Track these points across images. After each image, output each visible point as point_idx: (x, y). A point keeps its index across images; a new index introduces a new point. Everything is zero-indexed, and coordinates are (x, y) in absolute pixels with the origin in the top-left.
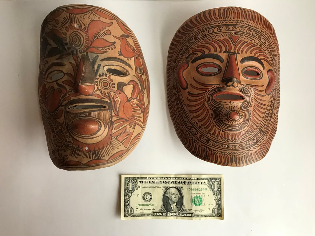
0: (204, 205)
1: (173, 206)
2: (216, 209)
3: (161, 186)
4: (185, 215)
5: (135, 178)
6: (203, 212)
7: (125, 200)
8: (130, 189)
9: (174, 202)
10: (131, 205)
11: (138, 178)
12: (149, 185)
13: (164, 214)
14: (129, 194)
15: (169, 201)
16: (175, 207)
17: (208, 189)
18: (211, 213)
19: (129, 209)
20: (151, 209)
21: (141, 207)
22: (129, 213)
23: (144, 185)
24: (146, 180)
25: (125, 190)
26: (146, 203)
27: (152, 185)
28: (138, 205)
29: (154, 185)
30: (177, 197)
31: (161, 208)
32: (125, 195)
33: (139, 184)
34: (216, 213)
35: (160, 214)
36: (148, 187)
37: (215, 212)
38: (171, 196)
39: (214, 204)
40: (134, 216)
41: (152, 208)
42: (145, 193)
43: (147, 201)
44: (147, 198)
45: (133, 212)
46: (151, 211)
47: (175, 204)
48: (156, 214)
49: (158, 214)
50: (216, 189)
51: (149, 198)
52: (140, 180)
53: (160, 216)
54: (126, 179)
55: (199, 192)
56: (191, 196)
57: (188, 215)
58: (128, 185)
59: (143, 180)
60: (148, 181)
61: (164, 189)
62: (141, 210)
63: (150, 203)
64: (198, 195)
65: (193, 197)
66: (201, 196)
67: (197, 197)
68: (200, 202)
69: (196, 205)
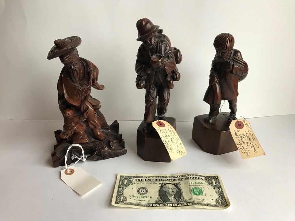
0: (205, 195)
1: (172, 198)
2: (220, 201)
3: (158, 183)
4: (185, 204)
5: (131, 176)
6: (205, 201)
7: (118, 191)
8: (125, 183)
9: (172, 195)
10: (124, 195)
11: (134, 177)
12: (145, 182)
13: (161, 205)
14: (123, 187)
15: (166, 193)
16: (173, 199)
17: (207, 184)
18: (215, 203)
19: (122, 198)
21: (135, 198)
22: (122, 200)
23: (139, 182)
24: (142, 179)
25: (119, 184)
26: (141, 196)
27: (147, 182)
28: (132, 196)
29: (150, 182)
30: (175, 191)
32: (119, 187)
33: (134, 181)
34: (221, 204)
35: (157, 205)
37: (219, 203)
38: (168, 190)
39: (217, 196)
40: (126, 204)
41: (147, 199)
43: (142, 194)
45: (126, 200)
46: (146, 203)
47: (173, 196)
48: (151, 205)
49: (154, 205)
51: (144, 192)
52: (136, 178)
54: (121, 177)
55: (197, 184)
56: (190, 188)
57: (189, 204)
58: (123, 181)
59: (139, 178)
60: (144, 179)
61: (160, 185)
62: (135, 200)
63: (145, 195)
64: (196, 187)
65: (192, 188)
66: (200, 188)
67: (196, 188)
68: (201, 193)
69: (196, 195)
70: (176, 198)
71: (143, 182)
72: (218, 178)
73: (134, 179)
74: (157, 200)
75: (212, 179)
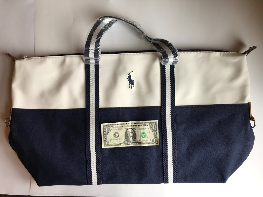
2: (154, 140)
3: (124, 128)
4: (138, 143)
5: (109, 125)
6: (147, 141)
7: (104, 138)
8: (107, 131)
10: (107, 140)
13: (126, 144)
14: (106, 134)
15: (129, 136)
16: (132, 139)
17: (149, 128)
18: (152, 142)
19: (107, 142)
20: (119, 142)
21: (113, 141)
22: (107, 144)
23: (114, 129)
25: (103, 132)
27: (118, 128)
28: (111, 140)
29: (120, 128)
30: (133, 134)
32: (104, 135)
33: (111, 128)
34: (155, 142)
35: (124, 144)
38: (129, 134)
39: (153, 137)
42: (115, 133)
43: (116, 137)
45: (109, 144)
48: (121, 144)
50: (154, 128)
51: (117, 136)
52: (112, 126)
54: (104, 126)
55: (144, 130)
58: (105, 129)
59: (114, 126)
60: (116, 126)
61: (125, 130)
62: (113, 142)
63: (118, 138)
64: (144, 132)
65: (141, 133)
66: (145, 132)
68: (145, 136)
69: (143, 137)
70: (134, 139)
71: (116, 128)
72: (156, 124)
74: (124, 141)
75: (153, 124)
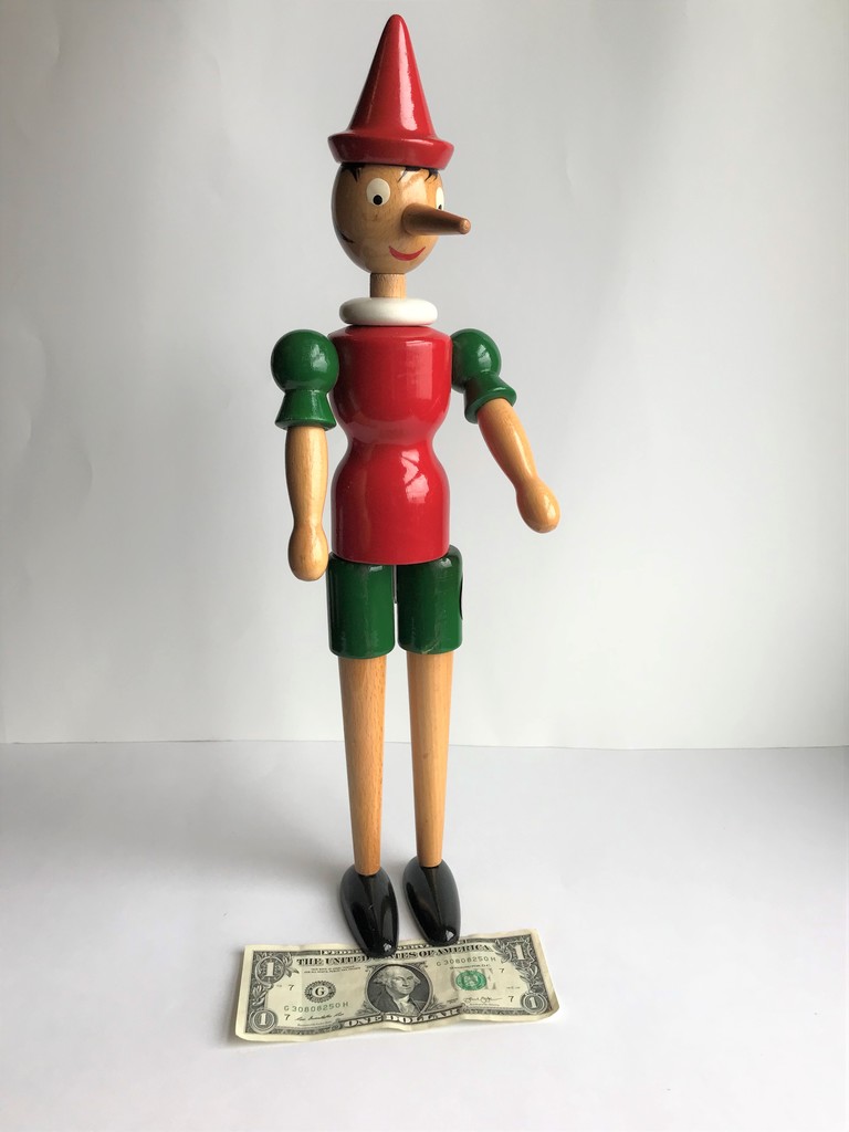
0: (494, 988)
1: (403, 1002)
2: (532, 999)
3: (362, 963)
4: (440, 1015)
5: (285, 953)
6: (492, 1002)
7: (251, 997)
8: (270, 973)
9: (404, 995)
10: (271, 1005)
11: (293, 953)
12: (325, 966)
13: (373, 1019)
14: (264, 984)
15: (388, 991)
16: (406, 1005)
17: (499, 958)
18: (520, 1006)
19: (264, 1016)
20: (333, 1014)
21: (299, 1015)
22: (263, 1022)
23: (309, 968)
24: (317, 957)
25: (253, 976)
26: (316, 1005)
27: (334, 966)
28: (291, 1008)
29: (341, 965)
30: (411, 984)
31: (363, 1008)
32: (253, 987)
33: (295, 965)
34: (534, 1006)
35: (361, 1020)
36: (322, 971)
37: (529, 1004)
38: (392, 982)
39: (524, 988)
40: (277, 1031)
41: (333, 1012)
42: (315, 984)
43: (321, 1000)
44: (319, 992)
45: (276, 1022)
46: (333, 1020)
47: (406, 998)
48: (347, 1024)
49: (354, 1023)
50: (521, 957)
51: (326, 993)
52: (300, 958)
53: (363, 1024)
54: (256, 954)
55: (472, 963)
56: (453, 974)
57: (448, 1013)
58: (262, 967)
59: (309, 957)
60: (323, 958)
62: (300, 1019)
63: (328, 1003)
64: (469, 969)
65: (457, 974)
66: (479, 971)
67: (469, 973)
68: (481, 982)
69: (469, 988)
70: (416, 1002)
71: (322, 967)
72: (531, 941)
73: (295, 959)
75: (514, 944)
